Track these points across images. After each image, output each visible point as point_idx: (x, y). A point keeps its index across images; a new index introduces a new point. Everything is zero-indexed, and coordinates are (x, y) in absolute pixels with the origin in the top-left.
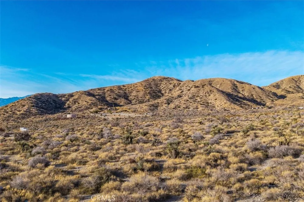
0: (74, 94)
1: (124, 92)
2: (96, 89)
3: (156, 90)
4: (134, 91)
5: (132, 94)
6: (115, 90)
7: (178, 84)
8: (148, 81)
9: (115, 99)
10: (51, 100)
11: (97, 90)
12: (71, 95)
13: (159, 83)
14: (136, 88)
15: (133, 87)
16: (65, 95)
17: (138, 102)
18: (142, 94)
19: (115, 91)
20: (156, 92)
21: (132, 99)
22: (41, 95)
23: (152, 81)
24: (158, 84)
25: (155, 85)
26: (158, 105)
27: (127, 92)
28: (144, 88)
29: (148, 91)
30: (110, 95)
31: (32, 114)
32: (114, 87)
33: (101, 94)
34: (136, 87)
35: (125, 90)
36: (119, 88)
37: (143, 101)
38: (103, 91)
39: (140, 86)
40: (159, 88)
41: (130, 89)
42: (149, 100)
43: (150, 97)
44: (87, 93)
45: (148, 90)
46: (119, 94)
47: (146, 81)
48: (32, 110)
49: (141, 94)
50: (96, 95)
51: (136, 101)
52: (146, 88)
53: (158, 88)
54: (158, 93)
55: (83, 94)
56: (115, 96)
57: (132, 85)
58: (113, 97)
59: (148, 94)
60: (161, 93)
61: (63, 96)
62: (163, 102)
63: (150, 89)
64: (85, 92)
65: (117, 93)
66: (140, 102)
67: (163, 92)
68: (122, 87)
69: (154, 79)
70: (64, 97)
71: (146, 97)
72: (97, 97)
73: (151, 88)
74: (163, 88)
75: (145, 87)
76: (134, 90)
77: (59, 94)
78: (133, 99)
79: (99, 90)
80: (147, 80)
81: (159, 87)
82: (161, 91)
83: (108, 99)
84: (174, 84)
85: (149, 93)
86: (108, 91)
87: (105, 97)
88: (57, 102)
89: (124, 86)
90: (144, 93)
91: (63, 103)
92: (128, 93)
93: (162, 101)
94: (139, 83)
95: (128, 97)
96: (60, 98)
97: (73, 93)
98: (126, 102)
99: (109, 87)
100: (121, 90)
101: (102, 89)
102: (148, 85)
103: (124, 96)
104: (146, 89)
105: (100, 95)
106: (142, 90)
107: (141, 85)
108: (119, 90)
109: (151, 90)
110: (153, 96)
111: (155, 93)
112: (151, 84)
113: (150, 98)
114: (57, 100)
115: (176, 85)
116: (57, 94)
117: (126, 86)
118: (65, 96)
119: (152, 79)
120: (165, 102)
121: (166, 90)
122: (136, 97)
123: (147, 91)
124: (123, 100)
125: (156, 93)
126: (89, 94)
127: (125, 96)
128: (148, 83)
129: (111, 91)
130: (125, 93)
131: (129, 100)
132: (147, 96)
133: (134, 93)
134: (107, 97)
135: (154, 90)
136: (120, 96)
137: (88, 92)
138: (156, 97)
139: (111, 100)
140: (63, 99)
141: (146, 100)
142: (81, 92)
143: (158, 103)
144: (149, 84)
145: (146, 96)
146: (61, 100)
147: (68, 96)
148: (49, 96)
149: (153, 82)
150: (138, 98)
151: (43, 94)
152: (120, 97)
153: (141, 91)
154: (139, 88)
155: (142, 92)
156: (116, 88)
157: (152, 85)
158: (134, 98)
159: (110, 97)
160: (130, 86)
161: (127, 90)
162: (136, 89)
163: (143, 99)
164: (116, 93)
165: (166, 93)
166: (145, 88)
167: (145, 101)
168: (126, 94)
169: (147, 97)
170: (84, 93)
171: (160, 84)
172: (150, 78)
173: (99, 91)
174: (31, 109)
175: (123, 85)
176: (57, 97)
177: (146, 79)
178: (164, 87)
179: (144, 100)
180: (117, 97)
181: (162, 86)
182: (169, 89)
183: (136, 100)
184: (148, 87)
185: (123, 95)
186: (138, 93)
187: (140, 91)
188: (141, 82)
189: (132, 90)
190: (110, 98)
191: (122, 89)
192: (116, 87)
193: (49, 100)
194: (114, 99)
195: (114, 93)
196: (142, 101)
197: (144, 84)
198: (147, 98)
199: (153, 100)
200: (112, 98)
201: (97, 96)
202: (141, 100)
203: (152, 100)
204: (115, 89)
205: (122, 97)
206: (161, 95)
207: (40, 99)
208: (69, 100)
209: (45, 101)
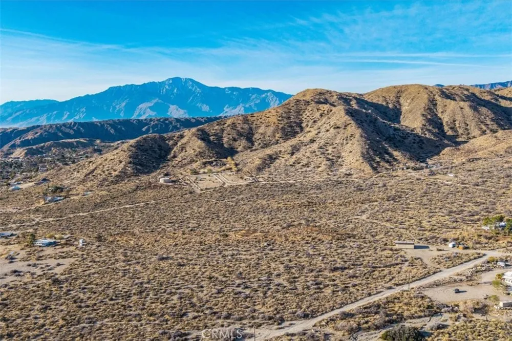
1: (250, 127)
4: (263, 125)
5: (260, 131)
6: (239, 124)
7: (329, 111)
8: (288, 106)
9: (234, 140)
10: (156, 145)
11: (215, 125)
12: (182, 136)
13: (303, 107)
14: (268, 119)
15: (264, 118)
16: (174, 137)
17: (261, 145)
20: (294, 125)
21: (257, 138)
23: (294, 104)
24: (301, 110)
25: (297, 112)
26: (279, 156)
27: (254, 126)
28: (278, 118)
29: (282, 125)
30: (229, 134)
31: (127, 175)
32: (238, 118)
33: (218, 131)
34: (269, 117)
35: (252, 123)
36: (245, 120)
37: (270, 143)
38: (221, 127)
39: (273, 116)
40: (302, 117)
43: (280, 136)
44: (200, 133)
45: (282, 122)
46: (242, 131)
49: (270, 131)
52: (281, 118)
53: (299, 118)
54: (295, 128)
56: (235, 136)
57: (264, 114)
58: (231, 138)
59: (281, 130)
60: (300, 126)
61: (172, 137)
62: (286, 151)
63: (285, 121)
65: (239, 129)
66: (266, 144)
67: (304, 125)
68: (249, 118)
69: (298, 101)
70: (172, 140)
71: (275, 137)
72: (212, 139)
73: (289, 118)
74: (306, 118)
76: (264, 123)
78: (258, 140)
79: (218, 125)
81: (302, 115)
83: (225, 140)
84: (322, 112)
85: (282, 128)
86: (228, 126)
87: (222, 137)
89: (252, 116)
90: (274, 129)
92: (255, 128)
95: (254, 134)
96: (167, 142)
98: (245, 146)
100: (246, 123)
101: (221, 123)
102: (285, 113)
105: (217, 133)
106: (274, 123)
107: (275, 114)
108: (244, 123)
109: (287, 123)
110: (286, 133)
111: (291, 127)
112: (291, 111)
113: (281, 138)
115: (326, 112)
117: (256, 116)
119: (295, 101)
120: (289, 151)
121: (308, 121)
122: (262, 137)
124: (244, 141)
125: (294, 127)
126: (203, 133)
127: (250, 134)
129: (233, 125)
130: (251, 129)
131: (252, 142)
132: (278, 133)
133: (263, 129)
134: (225, 137)
135: (292, 122)
138: (290, 135)
139: (228, 141)
140: (171, 143)
141: (274, 141)
142: (193, 131)
143: (280, 152)
144: (287, 111)
145: (276, 134)
146: (168, 144)
147: (178, 138)
149: (296, 106)
150: (264, 137)
152: (242, 135)
153: (272, 125)
154: (271, 119)
156: (240, 120)
159: (228, 136)
160: (260, 115)
162: (267, 121)
165: (307, 125)
166: (279, 120)
167: (272, 143)
169: (277, 136)
170: (197, 133)
173: (216, 127)
174: (127, 168)
176: (164, 140)
177: (286, 101)
178: (308, 116)
179: (271, 140)
180: (237, 137)
181: (306, 115)
182: (313, 121)
183: (261, 141)
184: (285, 117)
185: (247, 133)
186: (268, 129)
189: (261, 122)
190: (228, 138)
191: (248, 121)
192: (240, 118)
194: (232, 140)
195: (235, 130)
197: (281, 111)
198: (277, 138)
201: (212, 135)
202: (268, 141)
203: (282, 141)
205: (245, 136)
206: (298, 130)
207: (143, 146)
208: (177, 144)
209: (148, 149)
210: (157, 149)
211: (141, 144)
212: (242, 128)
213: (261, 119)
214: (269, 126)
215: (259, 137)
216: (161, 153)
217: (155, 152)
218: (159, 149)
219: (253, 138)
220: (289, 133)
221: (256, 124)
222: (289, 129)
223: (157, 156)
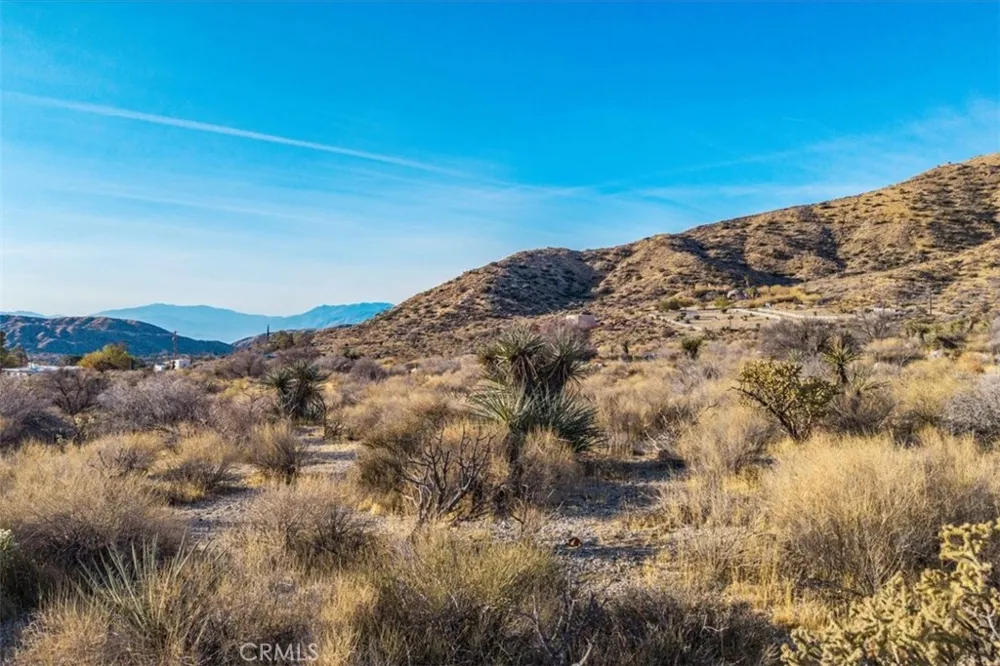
0: (635, 248)
1: (824, 228)
2: (715, 225)
3: (969, 212)
4: (866, 223)
5: (857, 235)
6: (789, 222)
8: (935, 179)
9: (781, 256)
10: (560, 270)
11: (719, 228)
12: (627, 252)
13: (987, 179)
14: (877, 208)
15: (865, 208)
16: (607, 253)
17: (871, 263)
18: (896, 233)
19: (786, 227)
20: (969, 218)
21: (853, 252)
22: (531, 256)
23: (954, 174)
24: (983, 185)
25: (971, 190)
26: (957, 275)
27: (836, 226)
28: (912, 205)
29: (930, 220)
30: (762, 245)
31: (474, 315)
32: (787, 212)
33: (730, 240)
34: (879, 205)
35: (830, 221)
36: (807, 214)
37: (898, 259)
38: (739, 231)
39: (894, 201)
40: (987, 201)
41: (849, 218)
42: (924, 252)
43: (931, 243)
44: (677, 242)
45: (928, 213)
46: (801, 237)
47: (929, 177)
48: (479, 304)
49: (892, 233)
50: (709, 245)
51: (866, 262)
52: (920, 204)
53: (980, 204)
54: (975, 224)
55: (663, 244)
56: (781, 246)
57: (863, 200)
58: (771, 251)
59: (927, 231)
60: (993, 222)
61: (601, 255)
62: (982, 260)
63: (938, 210)
64: (673, 237)
65: (791, 233)
66: (883, 262)
68: (818, 211)
69: (966, 167)
70: (602, 259)
71: (912, 245)
72: (712, 253)
73: (948, 203)
75: (915, 202)
76: (866, 218)
77: (588, 250)
78: (856, 255)
79: (727, 228)
80: (932, 173)
81: (988, 196)
82: (995, 214)
83: (752, 257)
85: (931, 225)
86: (758, 228)
87: (742, 252)
88: (576, 277)
89: (826, 206)
90: (906, 228)
91: (593, 278)
92: (839, 233)
93: (979, 258)
94: (893, 189)
95: (839, 245)
96: (588, 263)
97: (632, 245)
98: (819, 268)
99: (765, 214)
100: (810, 221)
101: (738, 224)
102: (932, 192)
103: (821, 243)
104: (921, 210)
105: (727, 244)
106: (902, 215)
107: (899, 197)
108: (805, 221)
109: (944, 214)
110: (947, 236)
111: (962, 223)
112: (950, 188)
113: (933, 247)
114: (576, 269)
116: (581, 250)
117: (838, 205)
118: (608, 257)
119: (957, 167)
120: (992, 260)
122: (867, 248)
123: (927, 216)
124: (810, 259)
125: (969, 222)
126: (687, 243)
127: (826, 245)
128: (933, 187)
129: (773, 226)
130: (827, 233)
131: (836, 259)
132: (921, 237)
133: (865, 231)
134: (751, 250)
135: (958, 212)
136: (799, 246)
137: (681, 238)
138: (962, 240)
139: (762, 260)
140: (598, 265)
141: (912, 253)
142: (658, 239)
143: (957, 264)
144: (937, 189)
145: (914, 239)
146: (591, 268)
147: (617, 254)
148: (554, 256)
149: (962, 177)
150: (875, 248)
151: (541, 252)
152: (803, 247)
153: (896, 220)
154: (890, 209)
155: (900, 223)
156: (792, 216)
157: (951, 191)
158: (857, 251)
159: (762, 248)
160: (851, 204)
161: (836, 221)
162: (875, 213)
163: (899, 250)
164: (787, 233)
166: (915, 209)
167: (906, 258)
168: (829, 236)
169: (919, 245)
170: (669, 241)
171: (991, 186)
172: (946, 164)
173: (725, 232)
174: (478, 300)
175: (825, 203)
176: (580, 260)
177: (928, 170)
179: (903, 254)
180: (787, 249)
183: (867, 256)
184: (933, 202)
185: (817, 241)
186: (882, 229)
187: (891, 221)
188: (903, 184)
189: (857, 217)
190: (761, 253)
191: (815, 216)
192: (791, 212)
193: (552, 271)
194: (775, 257)
195: (780, 235)
196: (892, 258)
197: (915, 190)
198: (919, 248)
199: (944, 253)
200: (768, 255)
201: (713, 248)
202: (891, 255)
203: (939, 253)
204: (789, 219)
205: (810, 249)
206: (989, 231)
207: (524, 267)
208: (614, 267)
209: (539, 275)
210: (559, 277)
211: (522, 264)
212: (802, 232)
213: (854, 209)
214: (885, 222)
215: (860, 249)
216: (570, 286)
217: (556, 283)
218: (567, 279)
219: (838, 253)
220: (959, 238)
221: (840, 222)
222: (957, 228)
223: (560, 292)
